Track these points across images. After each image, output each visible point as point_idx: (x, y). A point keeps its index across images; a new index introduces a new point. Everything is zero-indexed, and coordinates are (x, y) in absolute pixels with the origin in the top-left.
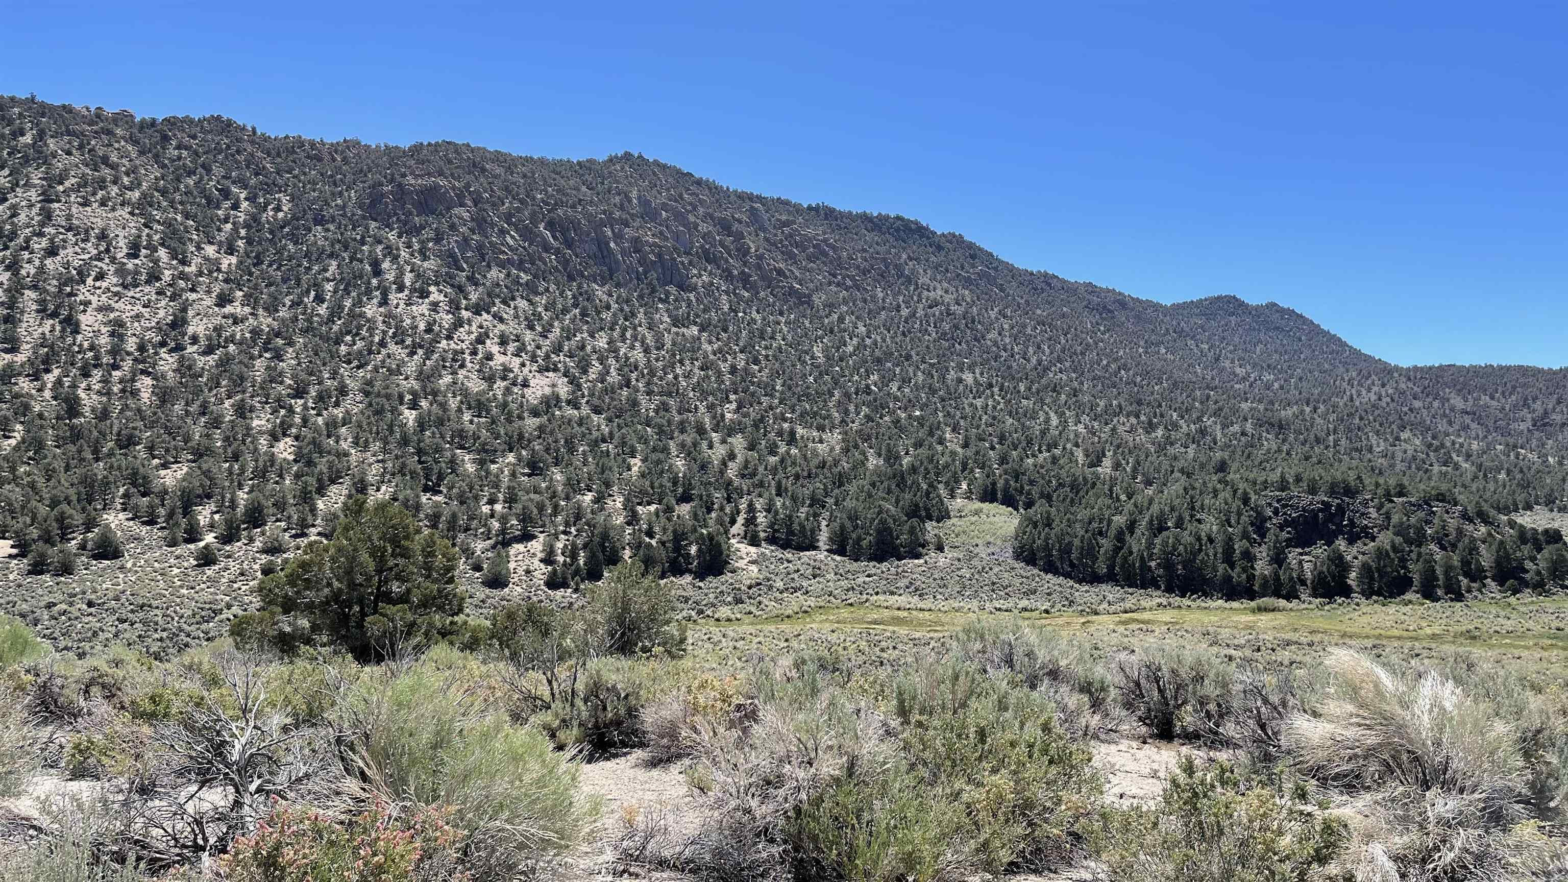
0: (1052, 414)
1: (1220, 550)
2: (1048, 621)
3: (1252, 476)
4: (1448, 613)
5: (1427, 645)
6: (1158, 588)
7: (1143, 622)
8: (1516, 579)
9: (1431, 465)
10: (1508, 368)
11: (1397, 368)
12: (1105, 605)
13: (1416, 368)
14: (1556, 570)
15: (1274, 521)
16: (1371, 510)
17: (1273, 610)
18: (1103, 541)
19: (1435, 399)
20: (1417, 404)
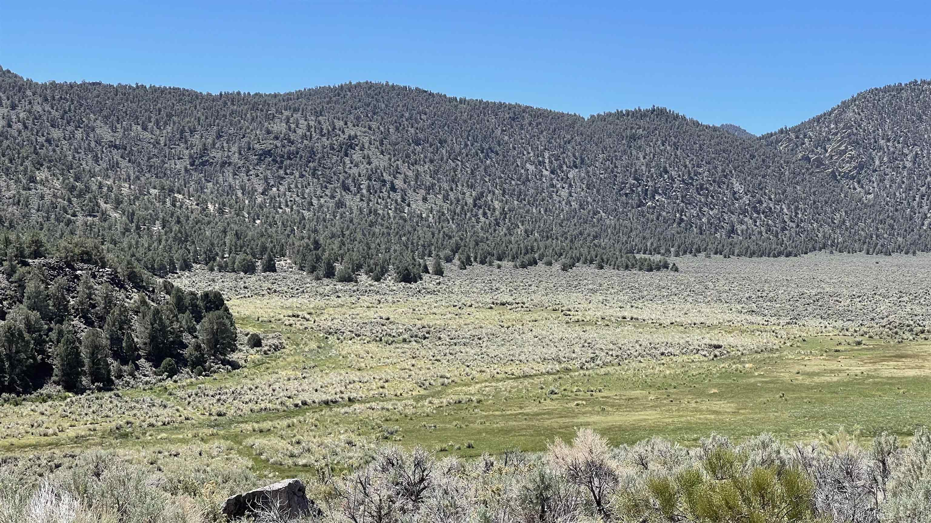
4: (95, 407)
5: (69, 452)
8: (172, 356)
9: (74, 215)
10: (163, 91)
11: (30, 83)
13: (54, 85)
14: (217, 342)
19: (77, 128)
20: (56, 134)
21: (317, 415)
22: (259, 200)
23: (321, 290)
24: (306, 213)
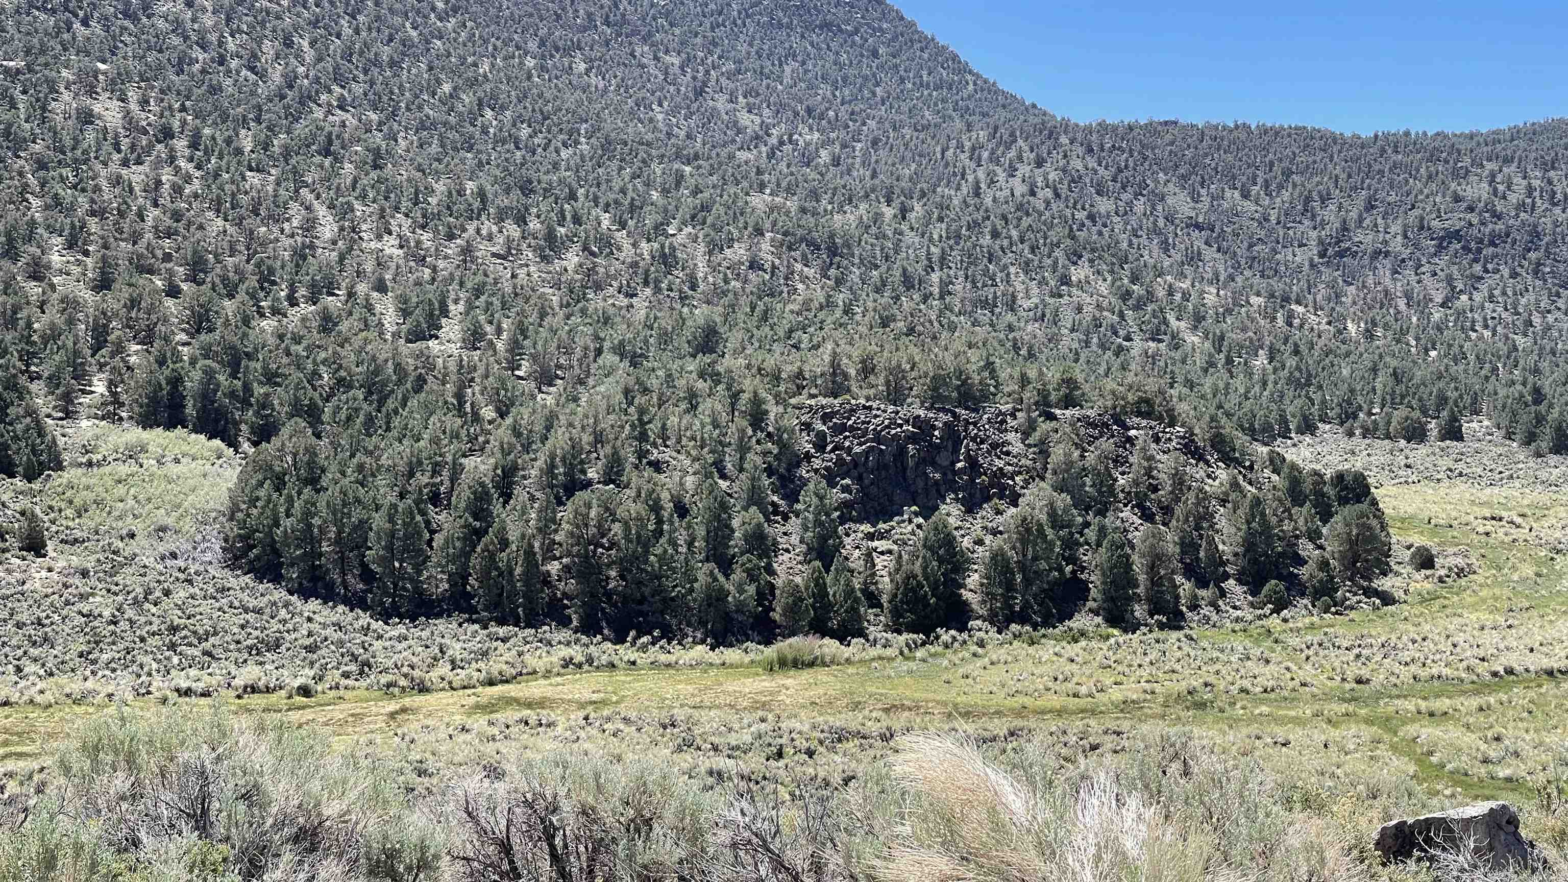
0: (321, 211)
1: (701, 532)
2: (308, 714)
3: (770, 363)
4: (1153, 655)
5: (1112, 726)
6: (564, 622)
7: (529, 705)
8: (1280, 577)
9: (1128, 338)
10: (1278, 132)
11: (1066, 126)
12: (444, 669)
13: (1103, 128)
14: (1357, 557)
15: (817, 463)
16: (1011, 436)
17: (812, 664)
18: (441, 518)
19: (1137, 195)
20: (1104, 205)
21: (1532, 694)
22: (1437, 316)
23: (1543, 475)
24: (1520, 340)
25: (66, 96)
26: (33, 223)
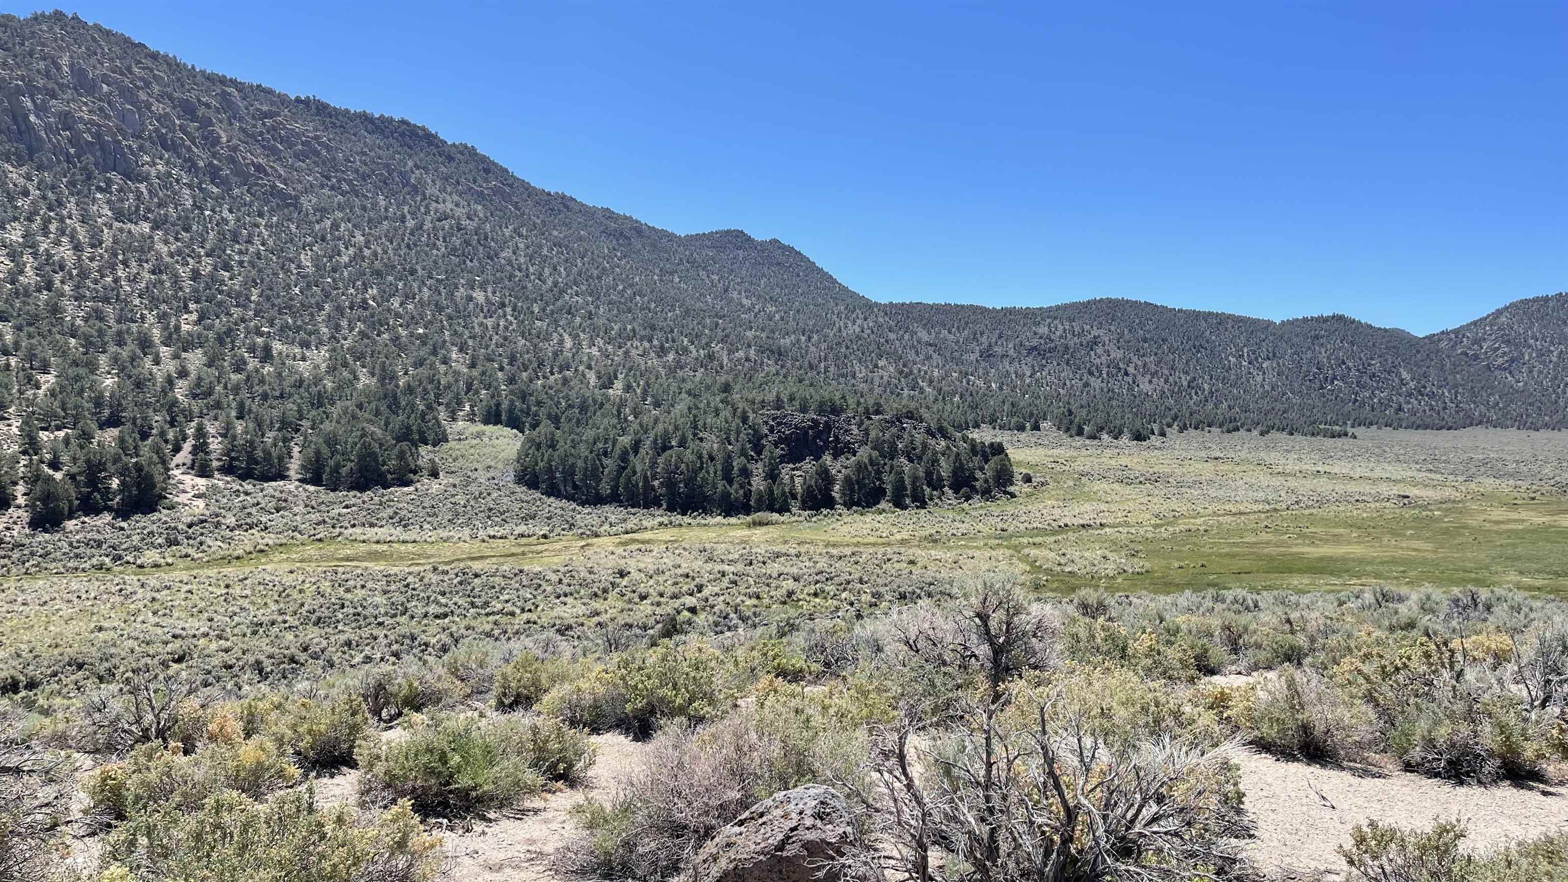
0: (566, 336)
1: (719, 467)
2: (546, 547)
3: (750, 397)
4: (914, 520)
5: (897, 550)
6: (660, 506)
7: (643, 542)
8: (967, 486)
9: (902, 389)
10: (962, 306)
11: (876, 304)
12: (606, 527)
13: (891, 305)
14: (1000, 478)
15: (770, 438)
16: (853, 427)
17: (767, 524)
18: (607, 461)
19: (905, 332)
20: (892, 336)
21: (1076, 535)
22: (1028, 381)
23: (1074, 444)
24: (1061, 391)
25: (462, 290)
26: (445, 341)
